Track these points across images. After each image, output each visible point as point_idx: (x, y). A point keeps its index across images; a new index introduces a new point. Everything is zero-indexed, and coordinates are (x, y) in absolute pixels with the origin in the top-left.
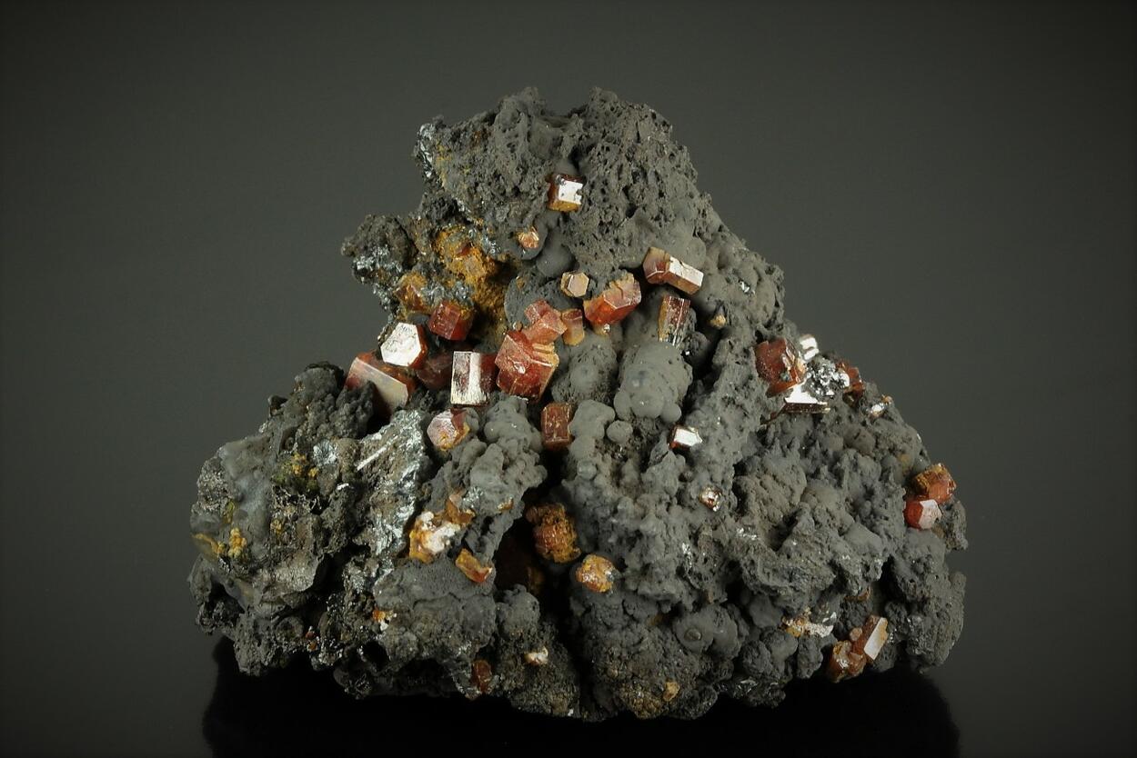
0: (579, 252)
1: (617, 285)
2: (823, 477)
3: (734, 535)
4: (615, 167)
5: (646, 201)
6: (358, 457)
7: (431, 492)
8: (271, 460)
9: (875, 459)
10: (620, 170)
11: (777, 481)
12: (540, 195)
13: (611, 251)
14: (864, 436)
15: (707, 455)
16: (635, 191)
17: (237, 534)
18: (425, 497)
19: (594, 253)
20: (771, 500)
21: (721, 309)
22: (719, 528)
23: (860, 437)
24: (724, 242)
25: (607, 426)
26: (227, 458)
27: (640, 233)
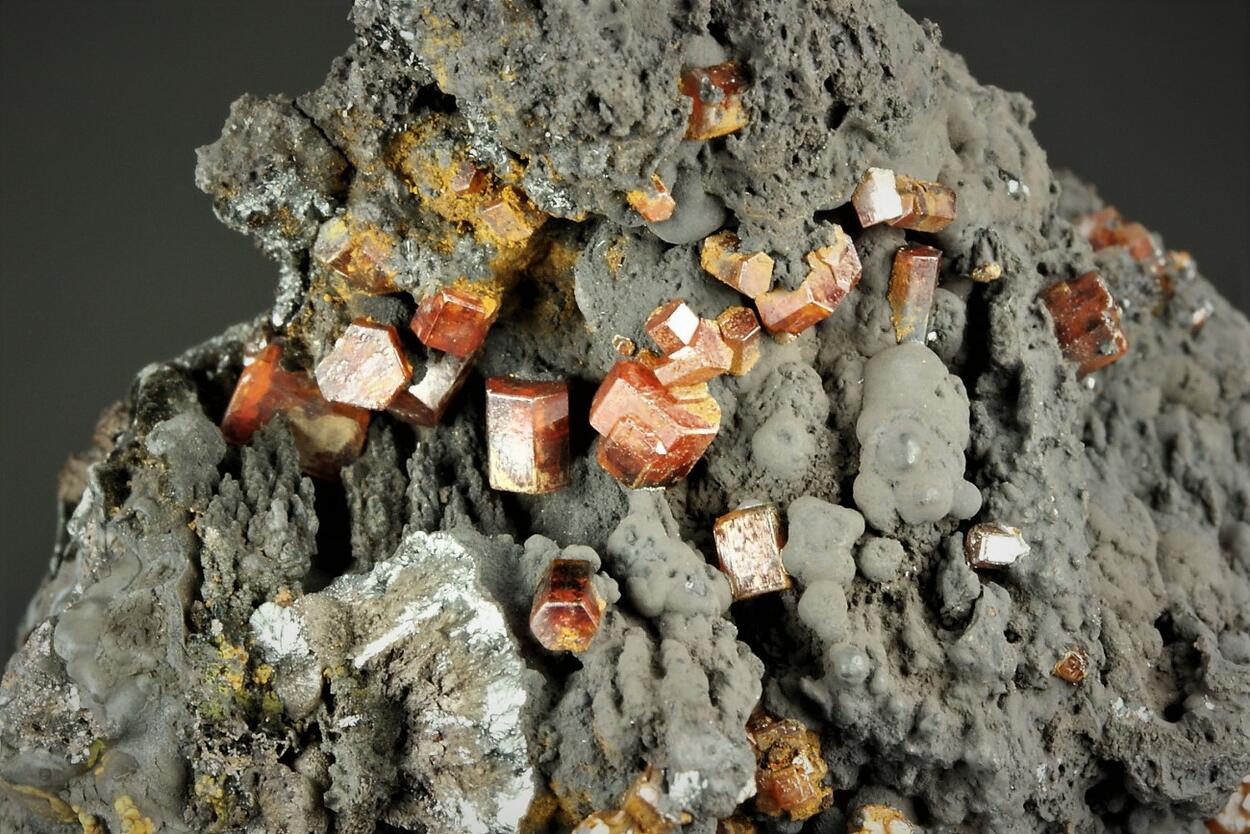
0: (743, 204)
1: (820, 258)
2: (1175, 509)
3: (1110, 716)
4: (805, 44)
5: (866, 95)
6: (354, 640)
7: (558, 742)
8: (174, 656)
9: (1217, 415)
10: (814, 48)
11: (1121, 552)
12: (679, 123)
13: (804, 194)
14: (1198, 381)
15: (1052, 581)
16: (848, 85)
17: (133, 812)
18: (548, 754)
19: (777, 209)
20: (1129, 603)
21: (985, 241)
22: (1084, 710)
23: (1191, 383)
24: (951, 92)
25: (858, 550)
26: (77, 656)
27: (850, 148)
